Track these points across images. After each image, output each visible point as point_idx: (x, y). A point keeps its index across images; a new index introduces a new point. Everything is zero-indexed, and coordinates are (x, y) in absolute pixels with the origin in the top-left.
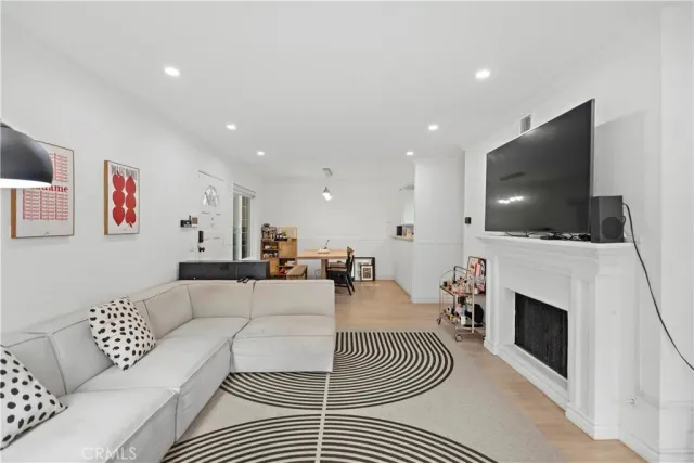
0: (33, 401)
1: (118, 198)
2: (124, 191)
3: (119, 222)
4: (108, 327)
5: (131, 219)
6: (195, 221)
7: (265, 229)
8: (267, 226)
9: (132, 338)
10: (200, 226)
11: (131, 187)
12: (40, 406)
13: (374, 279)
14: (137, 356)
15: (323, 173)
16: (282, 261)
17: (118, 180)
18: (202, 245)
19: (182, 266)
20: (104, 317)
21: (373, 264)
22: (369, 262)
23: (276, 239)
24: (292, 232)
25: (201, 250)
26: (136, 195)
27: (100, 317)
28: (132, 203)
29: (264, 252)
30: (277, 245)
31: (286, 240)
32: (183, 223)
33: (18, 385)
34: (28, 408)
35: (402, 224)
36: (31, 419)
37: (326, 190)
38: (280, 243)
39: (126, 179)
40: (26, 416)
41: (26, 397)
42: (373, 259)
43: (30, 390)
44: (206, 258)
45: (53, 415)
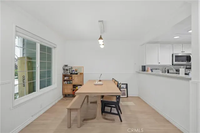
7: (65, 68)
8: (66, 66)
13: (127, 96)
16: (75, 86)
21: (127, 88)
22: (124, 86)
23: (71, 74)
24: (81, 69)
29: (64, 81)
30: (71, 76)
31: (77, 74)
35: (145, 65)
37: (101, 38)
38: (73, 76)
42: (127, 84)
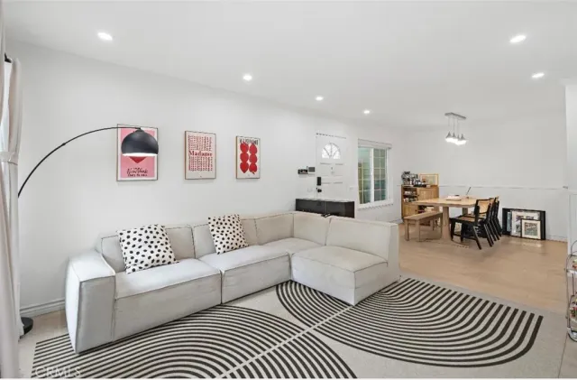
0: (161, 254)
1: (244, 157)
2: (248, 153)
3: (244, 171)
4: (216, 229)
5: (254, 169)
6: (312, 169)
7: (406, 176)
8: (407, 173)
9: (226, 238)
10: (317, 174)
11: (254, 150)
12: (163, 256)
13: (543, 237)
14: (226, 249)
15: (447, 117)
17: (244, 147)
18: (320, 187)
19: (298, 201)
20: (214, 223)
21: (543, 219)
22: (536, 216)
23: (414, 186)
24: (434, 178)
25: (319, 191)
26: (257, 155)
27: (213, 223)
28: (254, 159)
29: (405, 196)
30: (416, 190)
31: (425, 186)
32: (300, 172)
33: (159, 245)
34: (158, 255)
36: (158, 261)
38: (419, 189)
39: (250, 145)
40: (156, 258)
41: (159, 251)
42: (543, 212)
43: (163, 248)
44: (323, 197)
45: (169, 263)
